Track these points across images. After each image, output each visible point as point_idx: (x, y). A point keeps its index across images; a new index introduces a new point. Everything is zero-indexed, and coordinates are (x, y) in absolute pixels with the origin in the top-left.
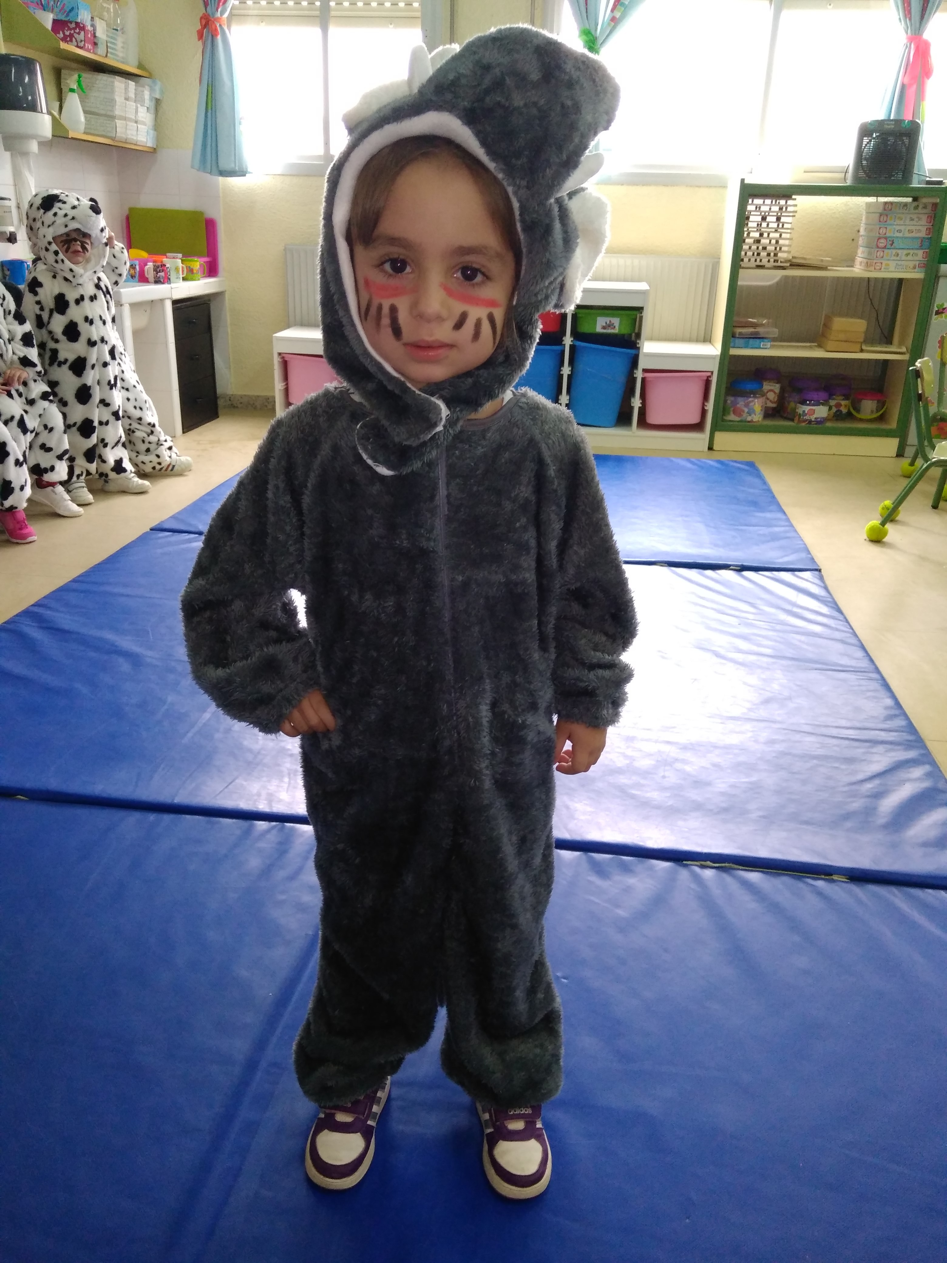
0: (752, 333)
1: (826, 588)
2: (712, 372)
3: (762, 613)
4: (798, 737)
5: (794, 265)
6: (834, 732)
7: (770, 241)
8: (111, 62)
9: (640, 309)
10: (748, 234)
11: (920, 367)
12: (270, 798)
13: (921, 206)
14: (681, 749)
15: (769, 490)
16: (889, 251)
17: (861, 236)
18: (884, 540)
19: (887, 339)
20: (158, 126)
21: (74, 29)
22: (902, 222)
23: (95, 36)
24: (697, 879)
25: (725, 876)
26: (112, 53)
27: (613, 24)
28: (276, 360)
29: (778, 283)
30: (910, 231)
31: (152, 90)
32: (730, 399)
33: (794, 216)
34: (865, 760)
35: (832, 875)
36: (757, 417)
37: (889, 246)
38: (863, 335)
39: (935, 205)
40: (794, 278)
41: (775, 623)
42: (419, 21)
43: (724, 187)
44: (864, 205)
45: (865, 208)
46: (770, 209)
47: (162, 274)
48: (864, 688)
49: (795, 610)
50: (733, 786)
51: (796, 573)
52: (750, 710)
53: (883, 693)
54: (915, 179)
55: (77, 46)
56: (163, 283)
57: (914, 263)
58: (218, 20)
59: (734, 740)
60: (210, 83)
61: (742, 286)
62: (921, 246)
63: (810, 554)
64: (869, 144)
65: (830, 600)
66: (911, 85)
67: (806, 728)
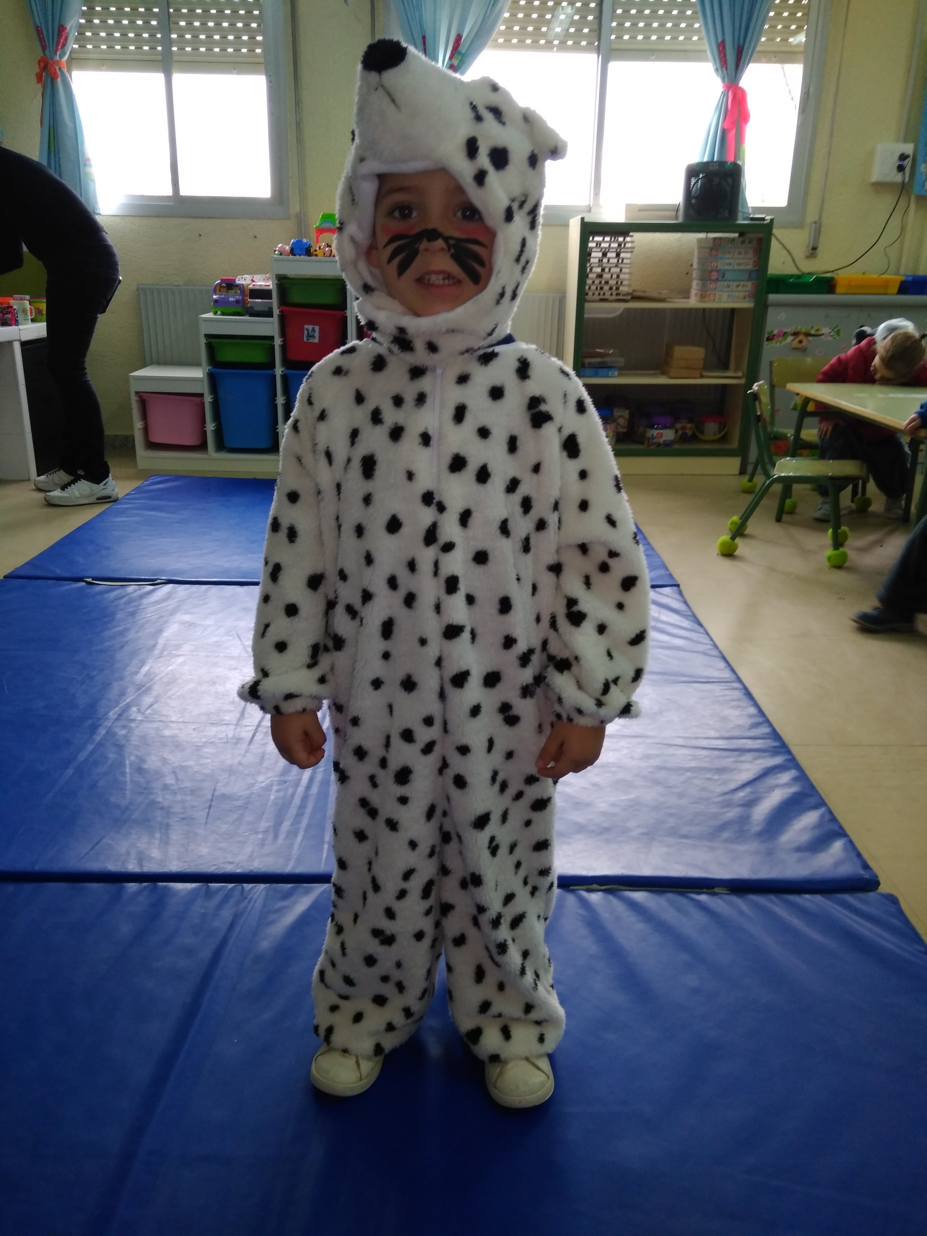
0: (600, 363)
1: (685, 602)
4: (671, 751)
5: (636, 298)
6: (705, 743)
7: (612, 276)
10: (591, 269)
11: (757, 390)
12: (141, 857)
13: (747, 241)
16: (721, 283)
17: (695, 269)
18: (735, 554)
19: (724, 365)
22: (730, 256)
24: (584, 903)
25: (611, 897)
28: (134, 399)
29: (621, 315)
30: (739, 264)
33: (632, 252)
34: (734, 769)
35: (713, 888)
37: (720, 278)
38: (702, 362)
39: (760, 240)
40: (635, 310)
42: (263, 66)
43: (567, 225)
44: (695, 241)
45: (696, 243)
46: (610, 245)
47: (9, 316)
48: (728, 698)
50: (613, 805)
51: (657, 589)
53: (746, 702)
54: (740, 215)
56: (10, 325)
57: (744, 293)
58: (57, 63)
59: (611, 757)
60: (52, 124)
61: (588, 318)
62: (749, 278)
63: (668, 570)
64: (697, 184)
65: (690, 614)
66: (731, 130)
67: (680, 742)
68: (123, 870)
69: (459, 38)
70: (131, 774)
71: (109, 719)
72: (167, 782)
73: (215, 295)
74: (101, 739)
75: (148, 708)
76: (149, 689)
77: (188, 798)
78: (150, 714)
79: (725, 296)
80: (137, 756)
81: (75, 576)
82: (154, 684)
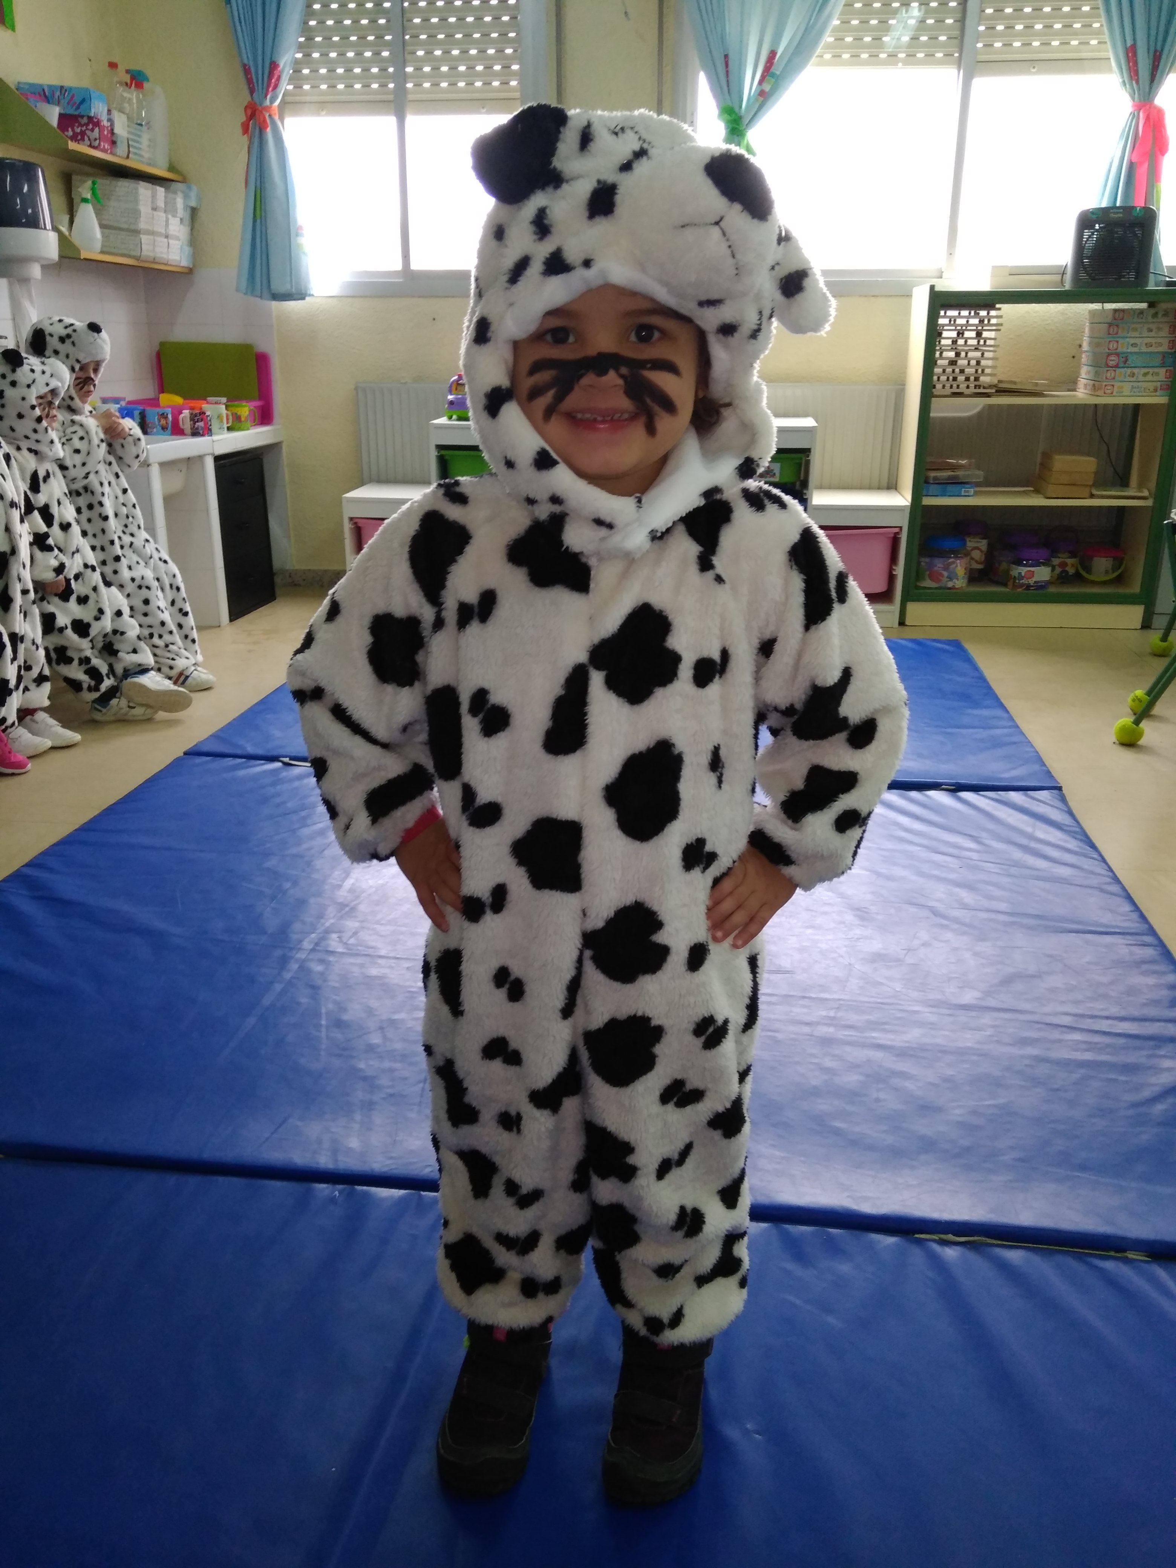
0: (950, 478)
1: (1070, 813)
2: (901, 528)
3: (988, 850)
4: (1056, 1035)
5: (1002, 391)
6: (1104, 1025)
7: (969, 361)
8: (133, 163)
9: (806, 452)
10: (941, 354)
12: (336, 1147)
13: (1160, 313)
14: (898, 1055)
15: (982, 679)
16: (1122, 370)
17: (1085, 352)
18: (1140, 742)
19: (1123, 480)
20: (194, 241)
21: (87, 125)
22: (1136, 334)
23: (112, 132)
24: (937, 1262)
25: (975, 1256)
26: (135, 154)
27: (761, 99)
28: (347, 527)
29: (980, 415)
30: (1148, 345)
31: (186, 197)
32: (925, 561)
33: (999, 330)
35: (1125, 1251)
36: (960, 582)
37: (1121, 365)
38: (1093, 475)
40: (1000, 407)
41: (1009, 865)
43: (909, 296)
44: (1086, 315)
45: (1088, 317)
46: (968, 321)
47: (201, 424)
48: (1138, 958)
49: (1033, 845)
50: (974, 1112)
51: (1029, 792)
52: (988, 994)
53: (1165, 967)
54: (1152, 278)
55: (91, 146)
56: (203, 435)
57: (1154, 384)
58: (268, 109)
59: (968, 1040)
60: (258, 185)
61: (934, 418)
62: (1163, 363)
63: (1045, 765)
64: (1091, 238)
65: (1078, 829)
66: (1141, 163)
67: (1066, 1020)
68: (314, 1165)
69: (772, 54)
70: (327, 1027)
71: (304, 949)
72: (371, 1042)
73: (451, 394)
74: (292, 978)
75: (351, 937)
76: (353, 909)
77: (398, 1065)
78: (353, 945)
79: (1127, 388)
80: (335, 1002)
81: (270, 754)
82: (359, 903)
